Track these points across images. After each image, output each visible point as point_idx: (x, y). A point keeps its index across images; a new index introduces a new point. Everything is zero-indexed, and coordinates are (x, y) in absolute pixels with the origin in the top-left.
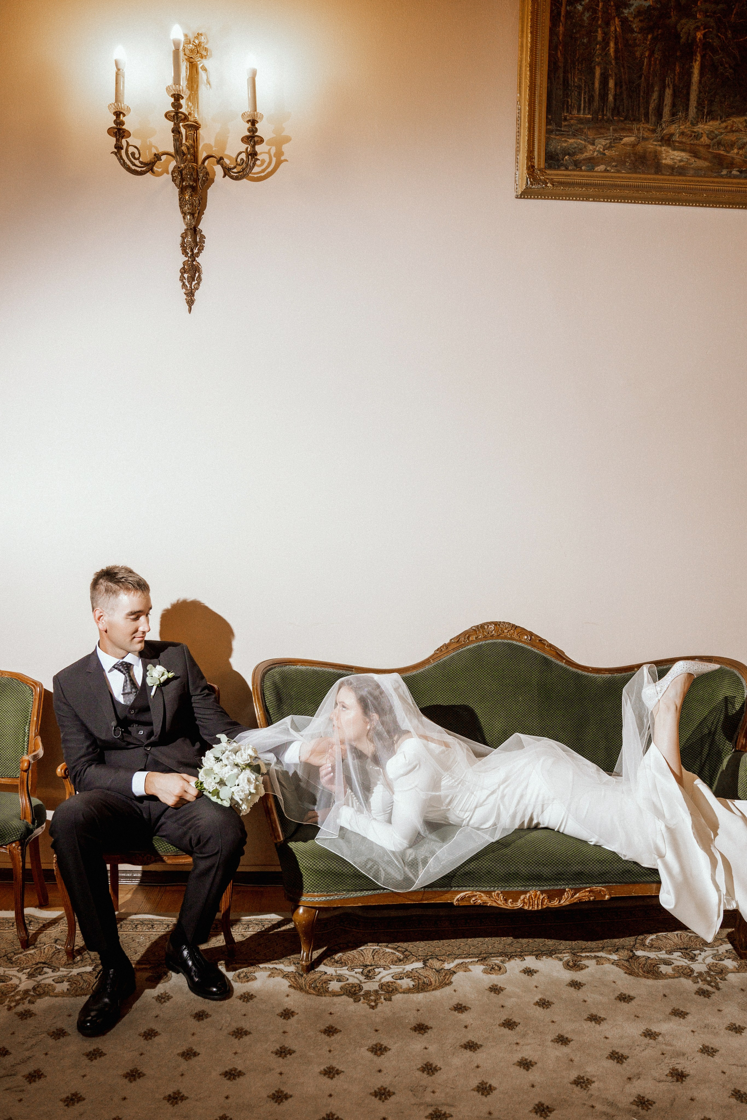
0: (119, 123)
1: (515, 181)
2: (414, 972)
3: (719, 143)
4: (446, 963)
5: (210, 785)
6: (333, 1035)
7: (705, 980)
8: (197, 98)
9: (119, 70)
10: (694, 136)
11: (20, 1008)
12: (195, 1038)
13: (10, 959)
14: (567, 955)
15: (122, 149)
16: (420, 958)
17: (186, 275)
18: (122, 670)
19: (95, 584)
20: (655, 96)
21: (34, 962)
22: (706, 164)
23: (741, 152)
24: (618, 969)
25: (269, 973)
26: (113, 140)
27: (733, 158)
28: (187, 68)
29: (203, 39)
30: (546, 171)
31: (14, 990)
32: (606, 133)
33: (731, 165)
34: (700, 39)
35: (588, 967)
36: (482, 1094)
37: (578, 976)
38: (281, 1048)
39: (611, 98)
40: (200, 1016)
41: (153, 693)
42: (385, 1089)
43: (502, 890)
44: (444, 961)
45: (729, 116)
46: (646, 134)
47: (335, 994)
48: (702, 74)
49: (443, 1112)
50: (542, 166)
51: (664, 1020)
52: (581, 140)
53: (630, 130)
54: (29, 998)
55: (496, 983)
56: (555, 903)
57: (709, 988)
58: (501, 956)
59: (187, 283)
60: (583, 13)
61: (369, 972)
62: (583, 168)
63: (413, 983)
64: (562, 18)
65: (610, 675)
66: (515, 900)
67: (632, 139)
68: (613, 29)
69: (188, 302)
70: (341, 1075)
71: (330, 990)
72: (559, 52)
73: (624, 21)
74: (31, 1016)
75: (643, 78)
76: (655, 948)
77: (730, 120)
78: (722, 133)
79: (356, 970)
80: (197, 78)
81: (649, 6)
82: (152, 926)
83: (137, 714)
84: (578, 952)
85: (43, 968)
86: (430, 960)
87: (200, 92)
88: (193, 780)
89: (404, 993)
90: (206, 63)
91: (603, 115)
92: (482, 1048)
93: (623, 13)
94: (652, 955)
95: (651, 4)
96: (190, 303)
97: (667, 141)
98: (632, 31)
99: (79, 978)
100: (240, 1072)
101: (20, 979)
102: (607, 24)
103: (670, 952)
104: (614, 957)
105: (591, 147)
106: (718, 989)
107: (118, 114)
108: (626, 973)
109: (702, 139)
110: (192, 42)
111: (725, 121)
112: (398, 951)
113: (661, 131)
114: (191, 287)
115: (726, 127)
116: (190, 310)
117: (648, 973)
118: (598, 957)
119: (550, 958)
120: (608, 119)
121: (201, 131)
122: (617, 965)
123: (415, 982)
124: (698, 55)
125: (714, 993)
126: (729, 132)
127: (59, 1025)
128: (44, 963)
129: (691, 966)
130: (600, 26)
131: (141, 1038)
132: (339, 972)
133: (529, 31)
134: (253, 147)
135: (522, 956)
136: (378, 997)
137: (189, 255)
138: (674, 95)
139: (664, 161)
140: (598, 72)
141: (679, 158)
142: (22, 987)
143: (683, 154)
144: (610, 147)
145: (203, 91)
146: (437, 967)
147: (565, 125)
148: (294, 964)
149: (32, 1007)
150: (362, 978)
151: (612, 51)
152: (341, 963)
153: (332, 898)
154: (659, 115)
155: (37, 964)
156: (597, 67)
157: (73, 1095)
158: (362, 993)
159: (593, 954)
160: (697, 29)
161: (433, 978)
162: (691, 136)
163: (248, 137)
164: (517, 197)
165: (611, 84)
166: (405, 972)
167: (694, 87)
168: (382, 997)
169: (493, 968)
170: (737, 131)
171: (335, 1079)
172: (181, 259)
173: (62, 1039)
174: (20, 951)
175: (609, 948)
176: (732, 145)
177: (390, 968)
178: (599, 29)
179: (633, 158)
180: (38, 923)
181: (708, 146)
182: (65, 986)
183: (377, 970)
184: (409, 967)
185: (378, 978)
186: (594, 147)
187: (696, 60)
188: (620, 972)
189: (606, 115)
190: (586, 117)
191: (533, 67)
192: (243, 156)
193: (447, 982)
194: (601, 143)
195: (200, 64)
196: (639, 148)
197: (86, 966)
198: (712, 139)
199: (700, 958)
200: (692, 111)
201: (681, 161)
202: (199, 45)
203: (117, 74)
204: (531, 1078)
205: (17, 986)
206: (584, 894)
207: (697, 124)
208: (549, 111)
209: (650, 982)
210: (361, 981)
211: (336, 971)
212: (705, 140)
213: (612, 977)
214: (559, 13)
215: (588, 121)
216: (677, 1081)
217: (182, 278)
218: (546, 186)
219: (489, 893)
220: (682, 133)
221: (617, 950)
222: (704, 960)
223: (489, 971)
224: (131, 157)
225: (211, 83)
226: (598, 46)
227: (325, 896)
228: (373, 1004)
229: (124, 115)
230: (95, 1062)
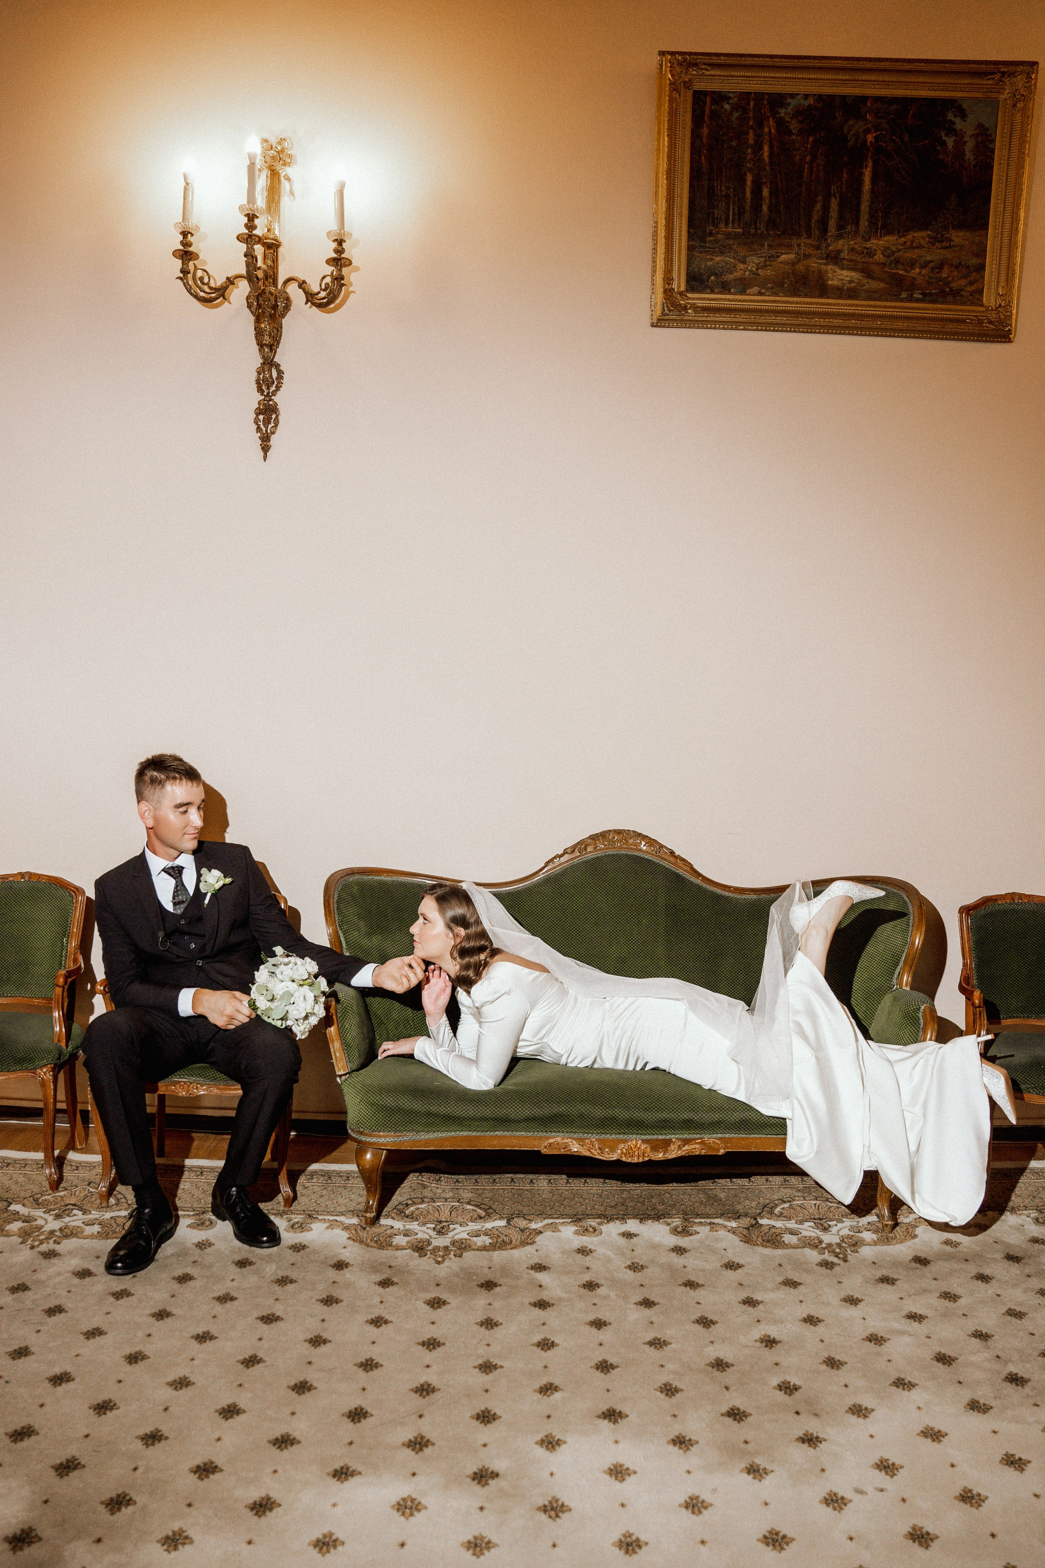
0: (186, 244)
1: (651, 305)
2: (494, 1230)
3: (897, 262)
4: (533, 1223)
5: (262, 1004)
6: (388, 1287)
7: (833, 1252)
8: (279, 211)
9: (188, 184)
10: (867, 253)
11: (44, 1248)
12: (234, 1283)
13: (36, 1201)
14: (678, 1220)
15: (189, 273)
16: (504, 1216)
17: (261, 417)
18: (172, 873)
19: (140, 775)
20: (818, 206)
21: (63, 1204)
22: (882, 285)
23: (924, 272)
24: (734, 1236)
25: (328, 1224)
26: (178, 263)
27: (914, 279)
28: (267, 177)
29: (286, 145)
30: (688, 295)
31: (39, 1231)
32: (760, 250)
33: (912, 286)
34: (871, 142)
35: (698, 1233)
36: (542, 1349)
37: (683, 1242)
38: (327, 1297)
39: (765, 208)
40: (243, 1264)
41: (206, 902)
42: (435, 1340)
43: (597, 1137)
44: (531, 1221)
45: (908, 230)
46: (809, 251)
47: (398, 1248)
48: (874, 181)
49: (494, 1364)
50: (682, 288)
51: (772, 1291)
52: (730, 258)
53: (789, 246)
54: (54, 1239)
55: (586, 1244)
56: (660, 1156)
57: (835, 1260)
58: (600, 1218)
59: (262, 426)
60: (731, 113)
61: (443, 1228)
62: (732, 290)
63: (490, 1241)
64: (706, 118)
65: (755, 896)
66: (613, 1150)
67: (792, 256)
68: (766, 130)
69: (263, 449)
70: (389, 1325)
71: (394, 1244)
72: (703, 157)
73: (780, 122)
74: (55, 1256)
75: (804, 187)
76: (785, 1217)
77: (909, 235)
78: (899, 250)
79: (428, 1226)
80: (279, 188)
81: (810, 105)
82: (202, 1173)
83: (188, 924)
84: (691, 1218)
85: (72, 1210)
86: (515, 1219)
87: (282, 204)
88: (245, 999)
89: (478, 1250)
90: (289, 171)
91: (756, 229)
92: (555, 1306)
93: (779, 113)
94: (779, 1224)
95: (812, 103)
96: (266, 449)
97: (834, 258)
98: (790, 133)
99: (113, 1222)
100: (278, 1317)
101: (46, 1220)
102: (760, 125)
103: (801, 1222)
104: (733, 1224)
105: (742, 266)
106: (845, 1260)
107: (185, 234)
108: (742, 1241)
109: (876, 257)
110: (274, 148)
111: (904, 236)
112: (480, 1208)
113: (826, 247)
114: (266, 431)
115: (905, 243)
116: (265, 458)
117: (768, 1241)
118: (714, 1223)
119: (657, 1223)
120: (762, 233)
121: (281, 250)
122: (734, 1233)
123: (493, 1240)
124: (870, 160)
125: (839, 1264)
126: (908, 248)
127: (86, 1265)
128: (74, 1205)
129: (821, 1237)
130: (751, 127)
131: (175, 1282)
132: (407, 1227)
133: (666, 134)
134: (340, 270)
135: (623, 1219)
136: (447, 1253)
137: (265, 394)
138: (842, 206)
139: (830, 282)
140: (749, 178)
141: (848, 279)
142: (48, 1228)
143: (853, 274)
144: (764, 267)
145: (285, 202)
146: (522, 1227)
147: (710, 241)
148: (358, 1216)
149: (57, 1248)
150: (433, 1234)
151: (766, 154)
152: (412, 1218)
153: (401, 1138)
154: (824, 230)
155: (66, 1206)
156: (748, 174)
157: (94, 1329)
158: (430, 1248)
159: (708, 1221)
160: (868, 131)
161: (516, 1236)
162: (862, 253)
163: (334, 259)
164: (652, 326)
165: (766, 192)
166: (484, 1229)
167: (866, 196)
168: (452, 1253)
169: (586, 1230)
170: (917, 248)
171: (381, 1328)
172: (255, 399)
173: (87, 1279)
174: (48, 1193)
175: (729, 1215)
176: (912, 264)
177: (467, 1225)
178: (751, 131)
179: (793, 279)
180: (71, 1165)
181: (884, 264)
182: (96, 1228)
183: (451, 1227)
184: (489, 1225)
185: (451, 1234)
186: (746, 266)
187: (867, 166)
188: (736, 1240)
189: (760, 228)
190: (735, 232)
191: (671, 174)
192: (328, 280)
193: (530, 1242)
194: (753, 261)
195: (283, 172)
196: (800, 267)
197: (121, 1210)
198: (888, 257)
199: (834, 1230)
200: (864, 223)
201: (851, 282)
202: (282, 150)
203: (186, 190)
204: (601, 1337)
205: (42, 1227)
206: (693, 1147)
207: (869, 239)
208: (691, 223)
209: (767, 1251)
210: (431, 1237)
211: (404, 1226)
212: (879, 257)
213: (724, 1244)
214: (703, 113)
215: (737, 236)
216: (766, 1346)
217: (256, 422)
218: (687, 312)
219: (581, 1141)
220: (852, 250)
221: (739, 1217)
222: (838, 1231)
223: (581, 1232)
224: (199, 282)
225: (296, 194)
226: (749, 150)
227: (392, 1136)
228: (440, 1259)
229: (192, 235)
230: (121, 1302)
